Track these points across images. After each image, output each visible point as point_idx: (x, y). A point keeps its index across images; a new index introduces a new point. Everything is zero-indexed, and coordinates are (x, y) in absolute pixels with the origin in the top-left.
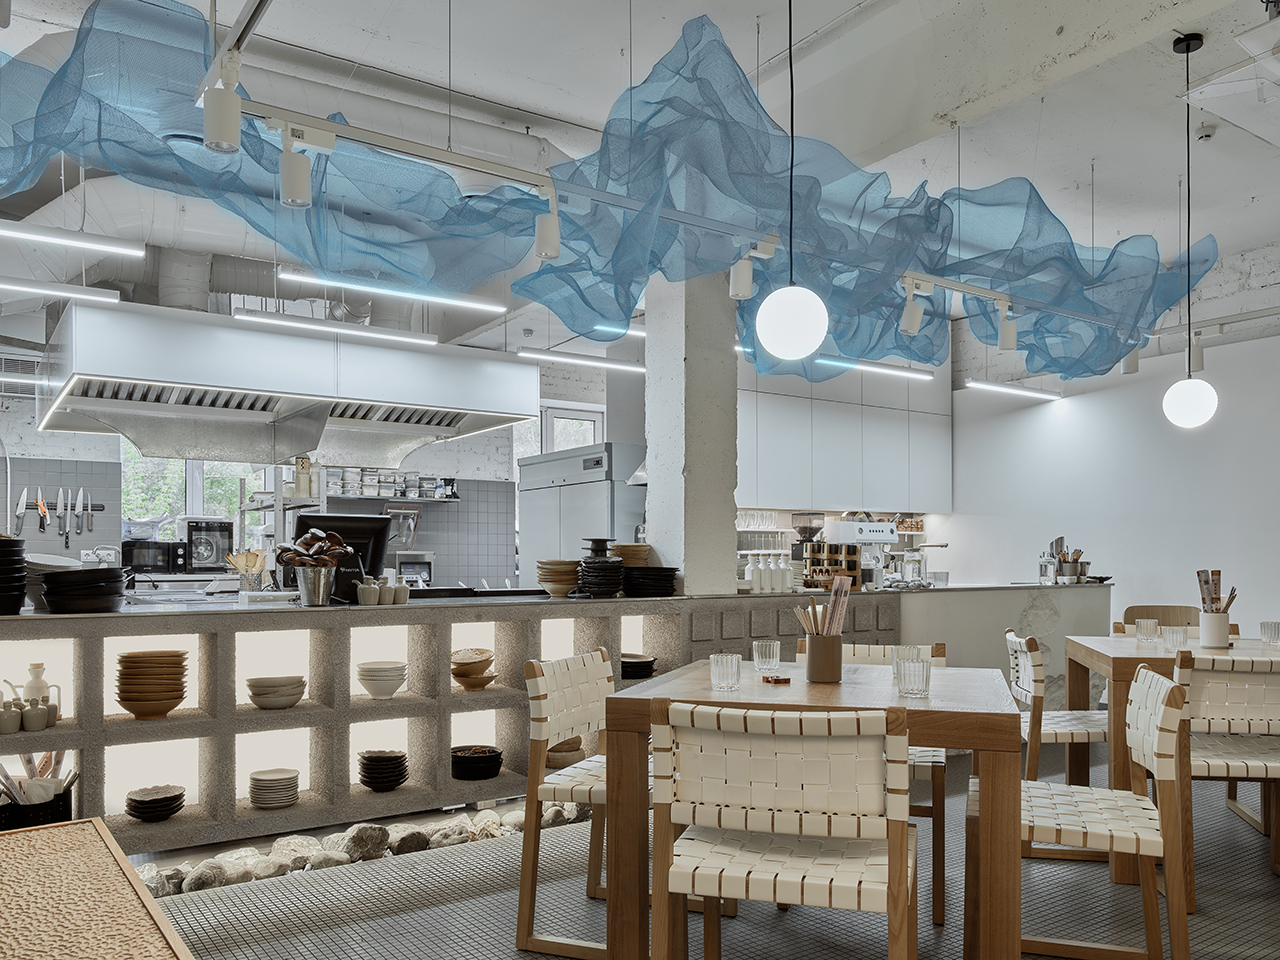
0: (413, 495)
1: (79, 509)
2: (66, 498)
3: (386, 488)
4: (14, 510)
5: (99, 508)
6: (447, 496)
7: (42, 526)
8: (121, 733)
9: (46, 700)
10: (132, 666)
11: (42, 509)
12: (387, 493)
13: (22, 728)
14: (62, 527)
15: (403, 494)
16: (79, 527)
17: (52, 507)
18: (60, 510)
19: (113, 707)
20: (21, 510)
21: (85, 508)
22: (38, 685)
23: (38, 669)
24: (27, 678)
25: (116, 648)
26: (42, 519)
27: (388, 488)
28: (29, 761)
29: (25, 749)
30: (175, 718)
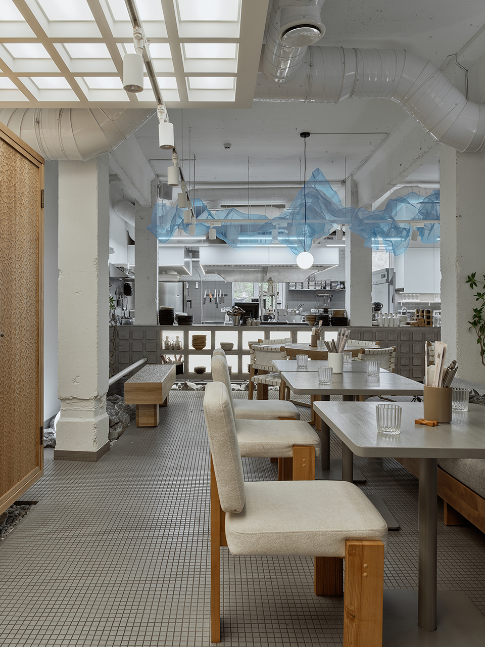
0: (328, 288)
1: (220, 296)
2: (217, 292)
3: (318, 286)
4: (203, 297)
5: (226, 295)
6: (341, 288)
7: (210, 301)
8: (192, 352)
9: (178, 344)
10: (195, 338)
11: (211, 296)
12: (318, 288)
13: (173, 350)
14: (216, 301)
15: (325, 288)
16: (220, 301)
17: (213, 295)
18: (215, 296)
19: (191, 347)
20: (205, 296)
21: (222, 296)
22: (178, 342)
23: (177, 337)
24: (175, 340)
25: (192, 333)
26: (211, 299)
27: (319, 286)
28: (176, 357)
29: (175, 354)
30: (204, 350)
